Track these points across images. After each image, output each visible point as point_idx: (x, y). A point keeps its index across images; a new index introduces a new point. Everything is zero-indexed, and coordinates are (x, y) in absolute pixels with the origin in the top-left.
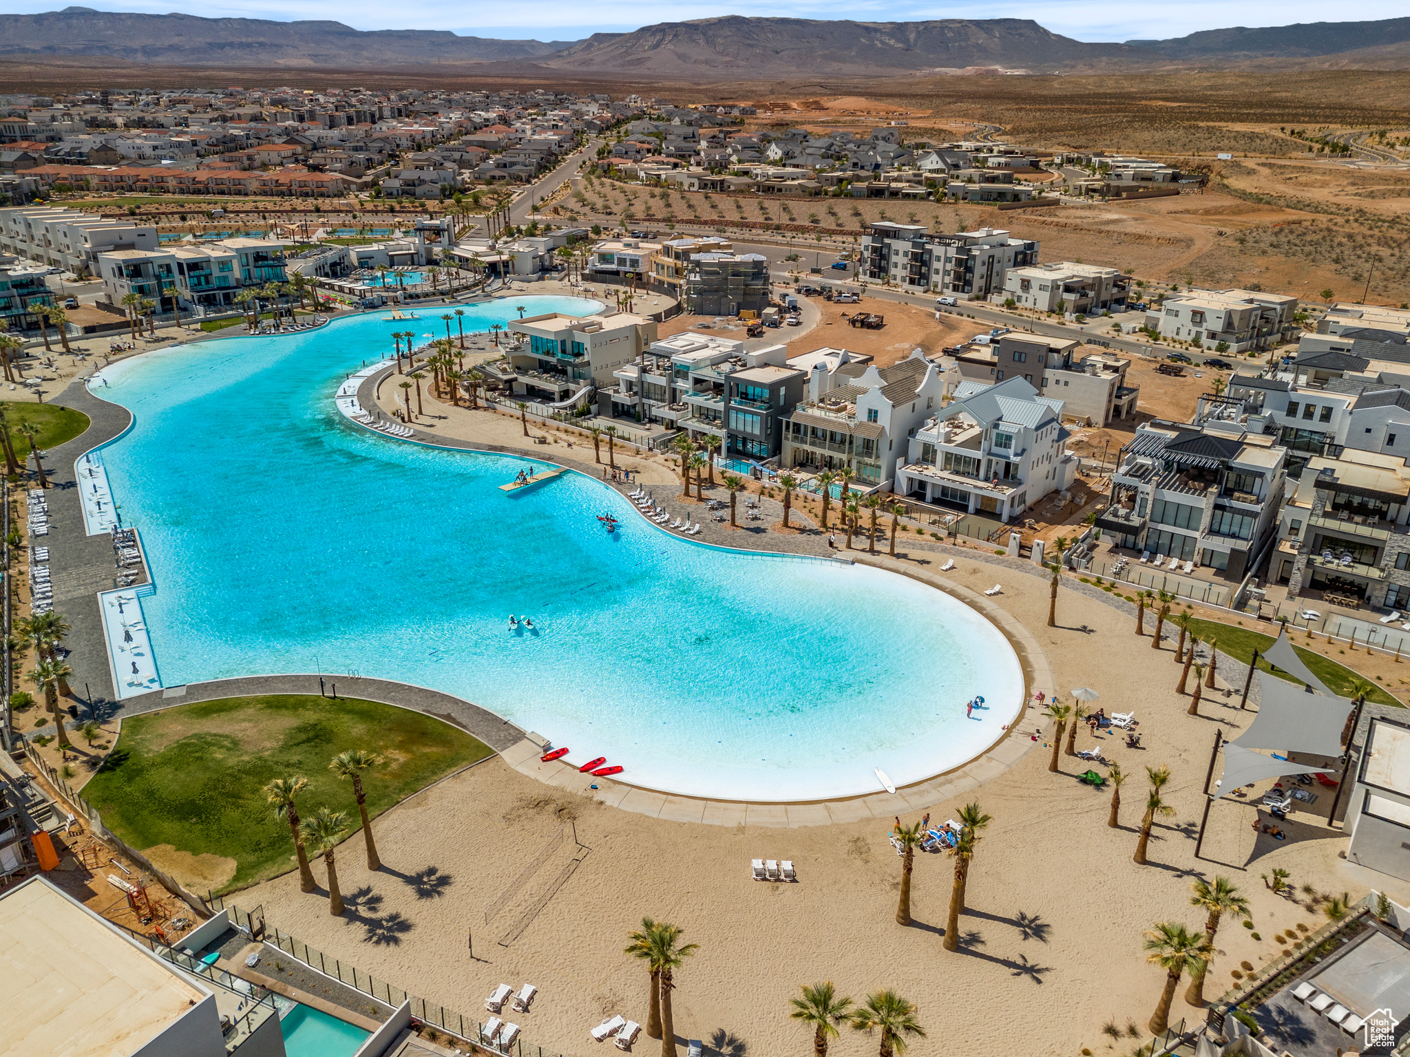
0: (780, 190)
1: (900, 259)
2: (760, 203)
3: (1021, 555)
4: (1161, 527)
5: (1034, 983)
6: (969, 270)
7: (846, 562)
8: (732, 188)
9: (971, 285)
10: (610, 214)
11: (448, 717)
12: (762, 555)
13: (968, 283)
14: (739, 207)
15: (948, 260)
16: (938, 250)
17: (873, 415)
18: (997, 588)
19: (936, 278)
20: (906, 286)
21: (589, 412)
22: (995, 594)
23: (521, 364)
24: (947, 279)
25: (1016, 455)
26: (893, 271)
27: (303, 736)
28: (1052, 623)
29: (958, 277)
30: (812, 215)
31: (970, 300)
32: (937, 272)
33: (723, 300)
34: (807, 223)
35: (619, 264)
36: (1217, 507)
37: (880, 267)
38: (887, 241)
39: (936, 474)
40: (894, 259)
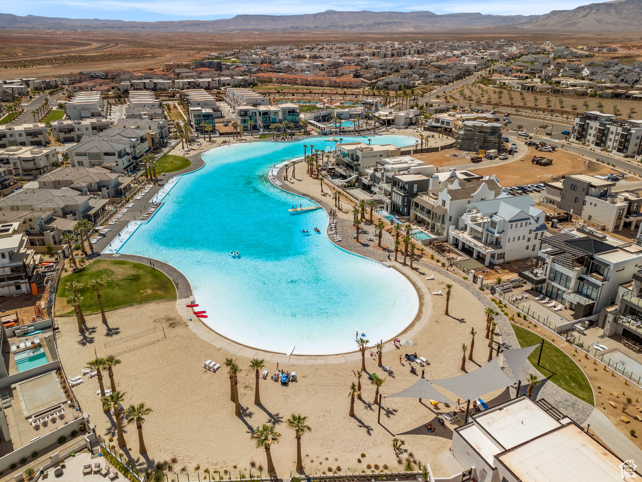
0: (562, 92)
1: (592, 132)
2: (547, 98)
3: (473, 281)
4: (553, 283)
6: (627, 141)
7: (386, 266)
8: (538, 90)
9: (627, 149)
10: (471, 100)
11: (177, 284)
12: (356, 255)
13: (626, 148)
14: (536, 100)
15: (617, 134)
16: (613, 128)
17: (444, 203)
19: (609, 143)
20: (593, 146)
21: (354, 186)
22: (437, 295)
23: (339, 162)
24: (615, 145)
25: (498, 233)
26: (588, 138)
27: (132, 278)
28: (447, 313)
29: (620, 144)
31: (624, 157)
32: (611, 140)
33: (472, 144)
35: (441, 124)
36: (581, 279)
37: (581, 135)
38: (587, 121)
39: (465, 237)
40: (590, 131)
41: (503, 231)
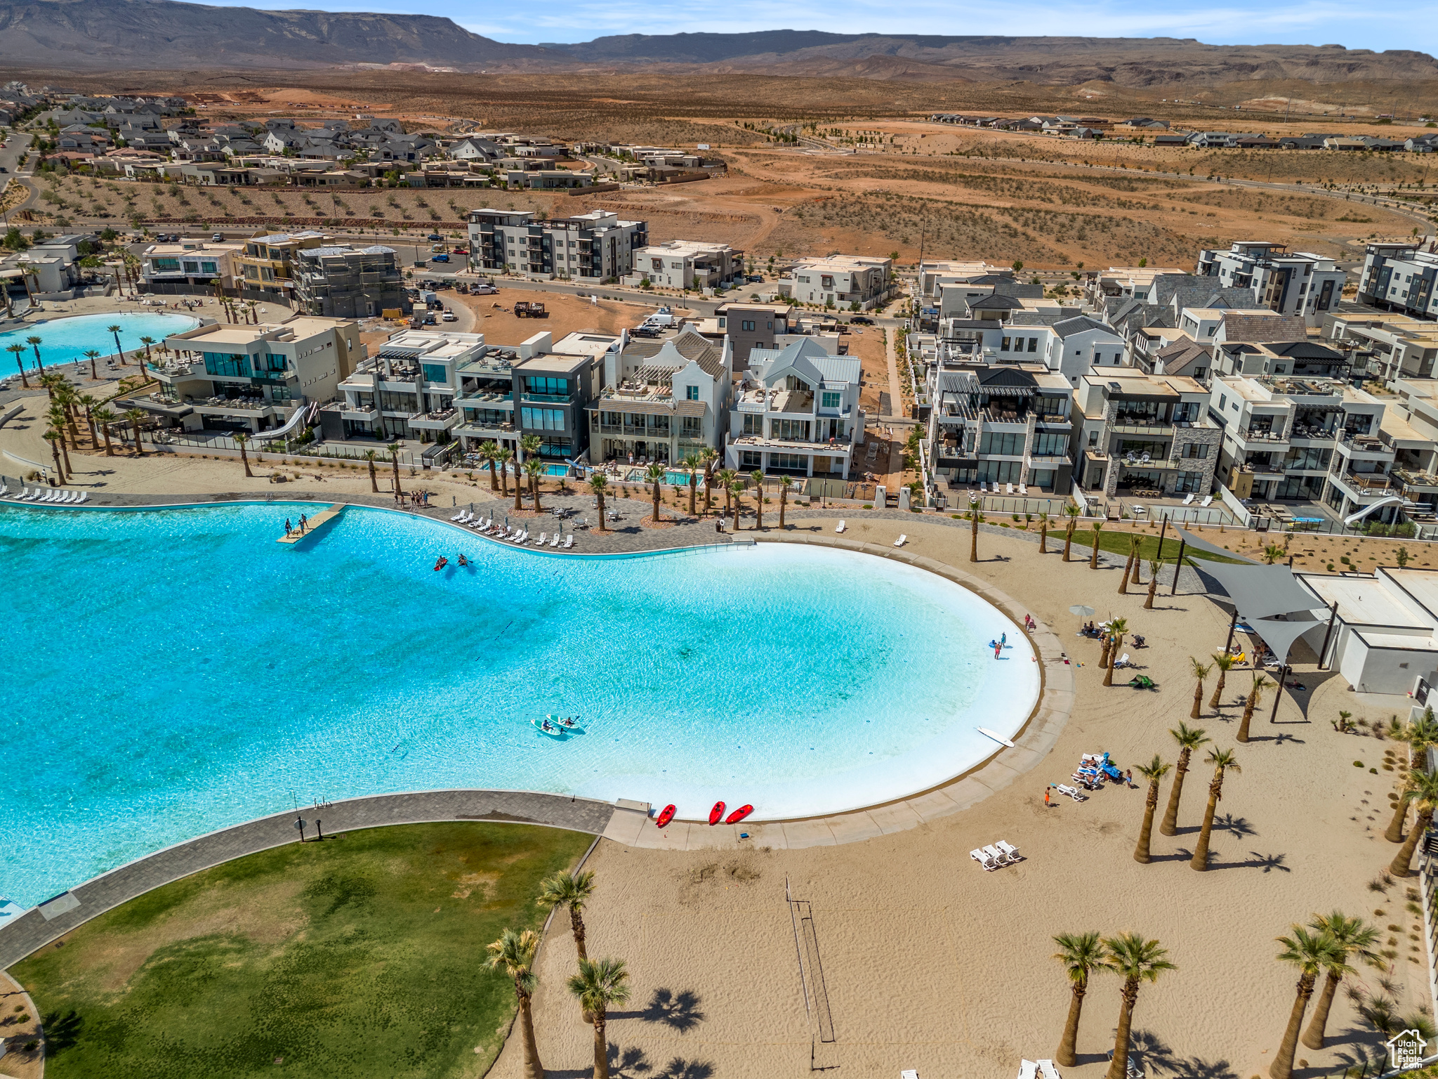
0: (323, 182)
1: (516, 247)
2: (305, 197)
3: (887, 506)
4: (990, 457)
5: (1284, 872)
6: (596, 253)
7: (749, 544)
8: (261, 181)
9: (600, 268)
10: (106, 216)
11: (495, 814)
13: (597, 267)
14: (279, 202)
15: (571, 244)
16: (559, 235)
17: (692, 392)
18: (903, 538)
19: (560, 264)
20: (530, 274)
21: (313, 438)
22: (904, 544)
23: (191, 391)
24: (574, 265)
25: (844, 412)
26: (510, 260)
27: (328, 900)
28: (974, 558)
29: (585, 259)
30: (373, 208)
31: (602, 283)
32: (561, 257)
33: (358, 300)
34: (369, 217)
35: (187, 271)
36: (1038, 430)
37: (495, 254)
38: (498, 228)
39: (764, 443)
40: (509, 246)
41: (849, 406)
